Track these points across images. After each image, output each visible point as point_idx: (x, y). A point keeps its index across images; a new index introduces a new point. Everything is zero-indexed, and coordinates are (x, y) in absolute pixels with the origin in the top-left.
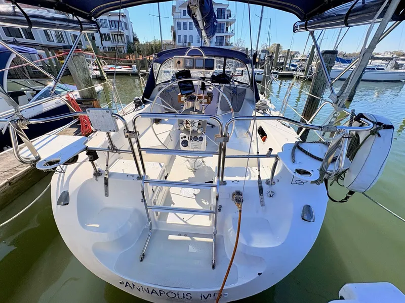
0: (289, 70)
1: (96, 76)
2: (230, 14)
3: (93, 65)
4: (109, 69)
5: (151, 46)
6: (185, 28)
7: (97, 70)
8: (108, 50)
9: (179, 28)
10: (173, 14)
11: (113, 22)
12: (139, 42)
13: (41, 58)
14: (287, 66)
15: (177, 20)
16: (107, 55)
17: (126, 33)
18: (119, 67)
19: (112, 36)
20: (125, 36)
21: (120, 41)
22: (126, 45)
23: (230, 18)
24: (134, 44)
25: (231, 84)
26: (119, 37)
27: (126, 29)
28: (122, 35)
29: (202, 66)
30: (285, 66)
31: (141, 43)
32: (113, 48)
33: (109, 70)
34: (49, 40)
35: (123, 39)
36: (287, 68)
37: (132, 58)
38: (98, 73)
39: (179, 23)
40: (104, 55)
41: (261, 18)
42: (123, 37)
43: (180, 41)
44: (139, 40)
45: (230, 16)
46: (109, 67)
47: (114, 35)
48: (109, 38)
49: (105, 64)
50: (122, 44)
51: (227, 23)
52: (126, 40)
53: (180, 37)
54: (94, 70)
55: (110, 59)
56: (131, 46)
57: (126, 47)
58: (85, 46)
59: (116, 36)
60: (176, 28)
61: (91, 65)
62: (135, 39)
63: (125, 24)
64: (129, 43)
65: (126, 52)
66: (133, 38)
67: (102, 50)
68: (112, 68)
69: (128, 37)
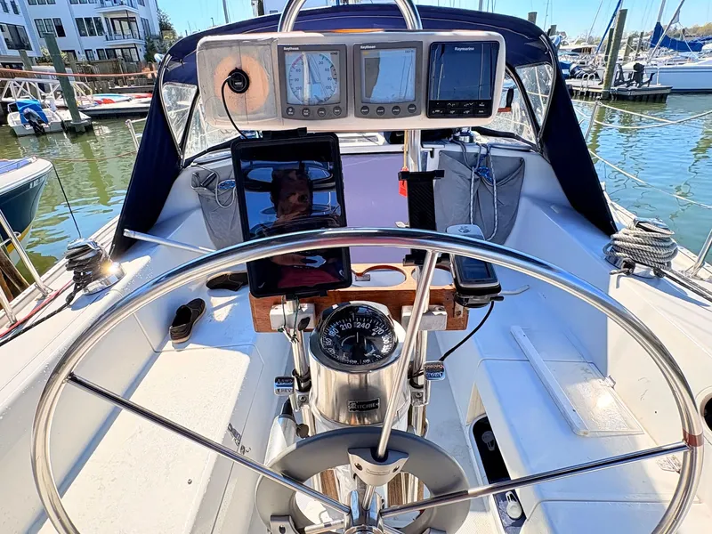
1: (62, 123)
3: (56, 97)
4: (99, 103)
7: (65, 108)
8: (97, 58)
12: (174, 34)
16: (95, 69)
17: (140, 12)
18: (126, 96)
19: (108, 24)
20: (139, 21)
21: (127, 32)
22: (143, 42)
24: (160, 38)
25: (463, 144)
26: (125, 24)
27: (142, 3)
28: (130, 20)
29: (410, 94)
31: (178, 35)
32: (111, 53)
35: (135, 29)
38: (66, 115)
40: (86, 70)
42: (133, 24)
44: (175, 27)
46: (99, 97)
47: (112, 19)
48: (100, 28)
49: (87, 93)
50: (132, 41)
52: (141, 30)
54: (60, 108)
55: (103, 79)
56: (156, 45)
57: (142, 48)
58: (37, 50)
59: (116, 22)
61: (51, 95)
62: (165, 27)
64: (149, 37)
65: (142, 58)
66: (161, 25)
67: (82, 58)
68: (106, 102)
69: (145, 22)
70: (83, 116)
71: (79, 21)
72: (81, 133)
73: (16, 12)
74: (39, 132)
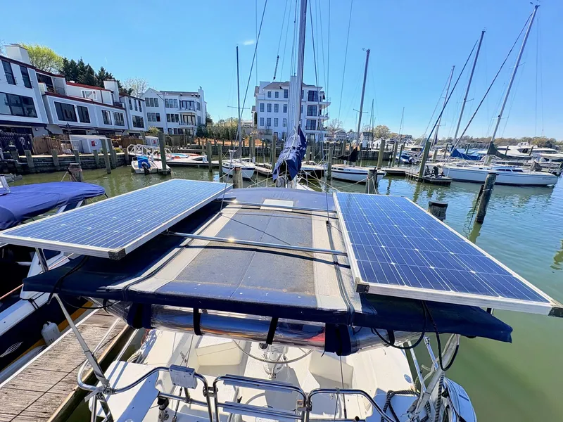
0: (399, 163)
1: (157, 169)
2: (324, 96)
4: (173, 158)
5: (227, 129)
6: (269, 110)
8: (173, 133)
9: (262, 109)
10: (255, 95)
11: (184, 103)
12: (212, 124)
13: (94, 145)
14: (397, 157)
15: (260, 102)
17: (198, 113)
18: (185, 155)
19: (181, 118)
20: (196, 117)
21: (190, 121)
22: (196, 127)
23: (324, 101)
24: (205, 126)
26: (189, 117)
27: (199, 109)
28: (192, 117)
30: (395, 156)
31: (214, 125)
32: (180, 131)
33: (172, 161)
34: (106, 122)
35: (194, 121)
36: (397, 159)
37: (202, 142)
38: (160, 165)
39: (262, 105)
40: (168, 140)
41: (361, 113)
43: (262, 124)
44: (213, 121)
45: (324, 98)
46: (173, 155)
48: (177, 119)
49: (169, 153)
50: (192, 126)
51: (320, 106)
52: (197, 121)
53: (262, 119)
54: (156, 160)
56: (203, 129)
57: (196, 130)
58: (147, 128)
59: (185, 117)
60: (258, 110)
62: (209, 121)
63: (198, 104)
64: (200, 125)
65: (195, 134)
66: (206, 119)
67: (166, 132)
68: (176, 158)
69: (199, 118)
70: (168, 167)
71: (168, 115)
72: (166, 175)
73: (141, 111)
74: (147, 173)
